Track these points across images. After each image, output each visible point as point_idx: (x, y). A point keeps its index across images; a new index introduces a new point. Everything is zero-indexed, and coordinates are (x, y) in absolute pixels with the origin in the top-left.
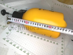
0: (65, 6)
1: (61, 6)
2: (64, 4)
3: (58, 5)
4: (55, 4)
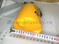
0: (54, 5)
1: (50, 5)
2: (53, 3)
3: (46, 5)
4: (44, 5)
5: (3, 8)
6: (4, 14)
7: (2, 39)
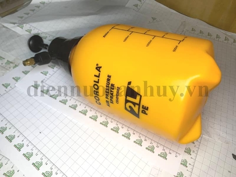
5: (38, 7)
6: (35, 25)
7: (6, 86)
